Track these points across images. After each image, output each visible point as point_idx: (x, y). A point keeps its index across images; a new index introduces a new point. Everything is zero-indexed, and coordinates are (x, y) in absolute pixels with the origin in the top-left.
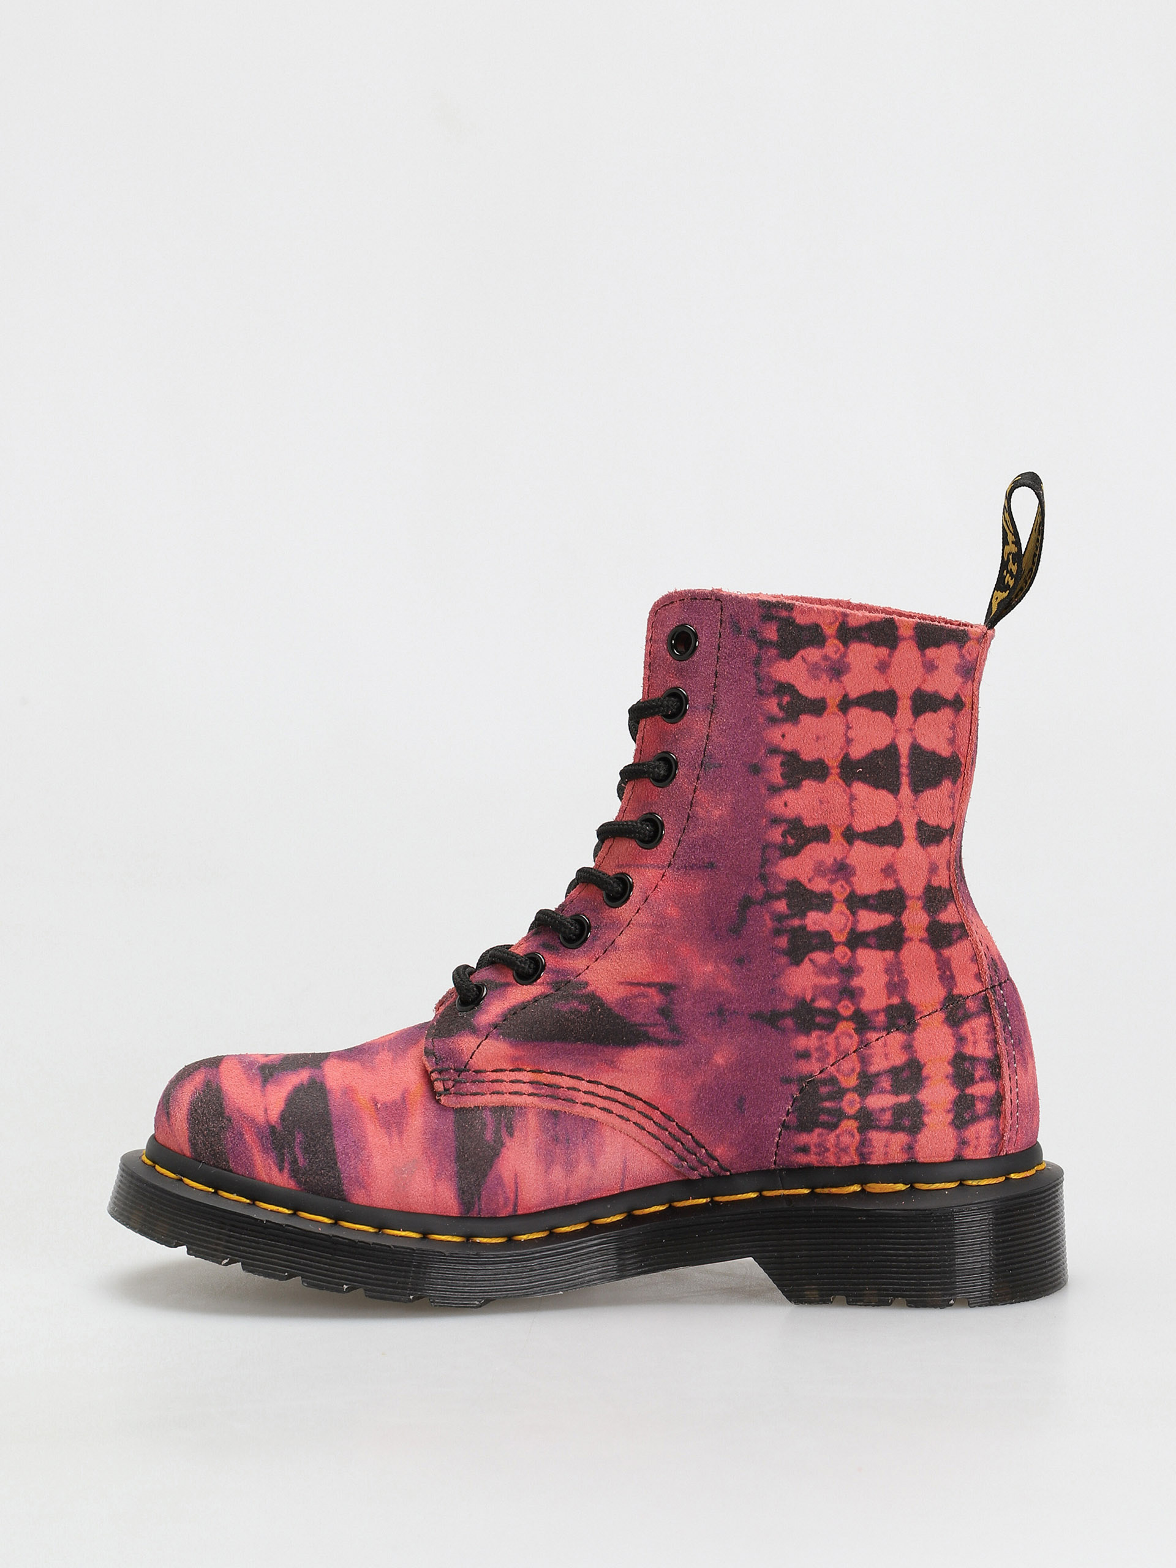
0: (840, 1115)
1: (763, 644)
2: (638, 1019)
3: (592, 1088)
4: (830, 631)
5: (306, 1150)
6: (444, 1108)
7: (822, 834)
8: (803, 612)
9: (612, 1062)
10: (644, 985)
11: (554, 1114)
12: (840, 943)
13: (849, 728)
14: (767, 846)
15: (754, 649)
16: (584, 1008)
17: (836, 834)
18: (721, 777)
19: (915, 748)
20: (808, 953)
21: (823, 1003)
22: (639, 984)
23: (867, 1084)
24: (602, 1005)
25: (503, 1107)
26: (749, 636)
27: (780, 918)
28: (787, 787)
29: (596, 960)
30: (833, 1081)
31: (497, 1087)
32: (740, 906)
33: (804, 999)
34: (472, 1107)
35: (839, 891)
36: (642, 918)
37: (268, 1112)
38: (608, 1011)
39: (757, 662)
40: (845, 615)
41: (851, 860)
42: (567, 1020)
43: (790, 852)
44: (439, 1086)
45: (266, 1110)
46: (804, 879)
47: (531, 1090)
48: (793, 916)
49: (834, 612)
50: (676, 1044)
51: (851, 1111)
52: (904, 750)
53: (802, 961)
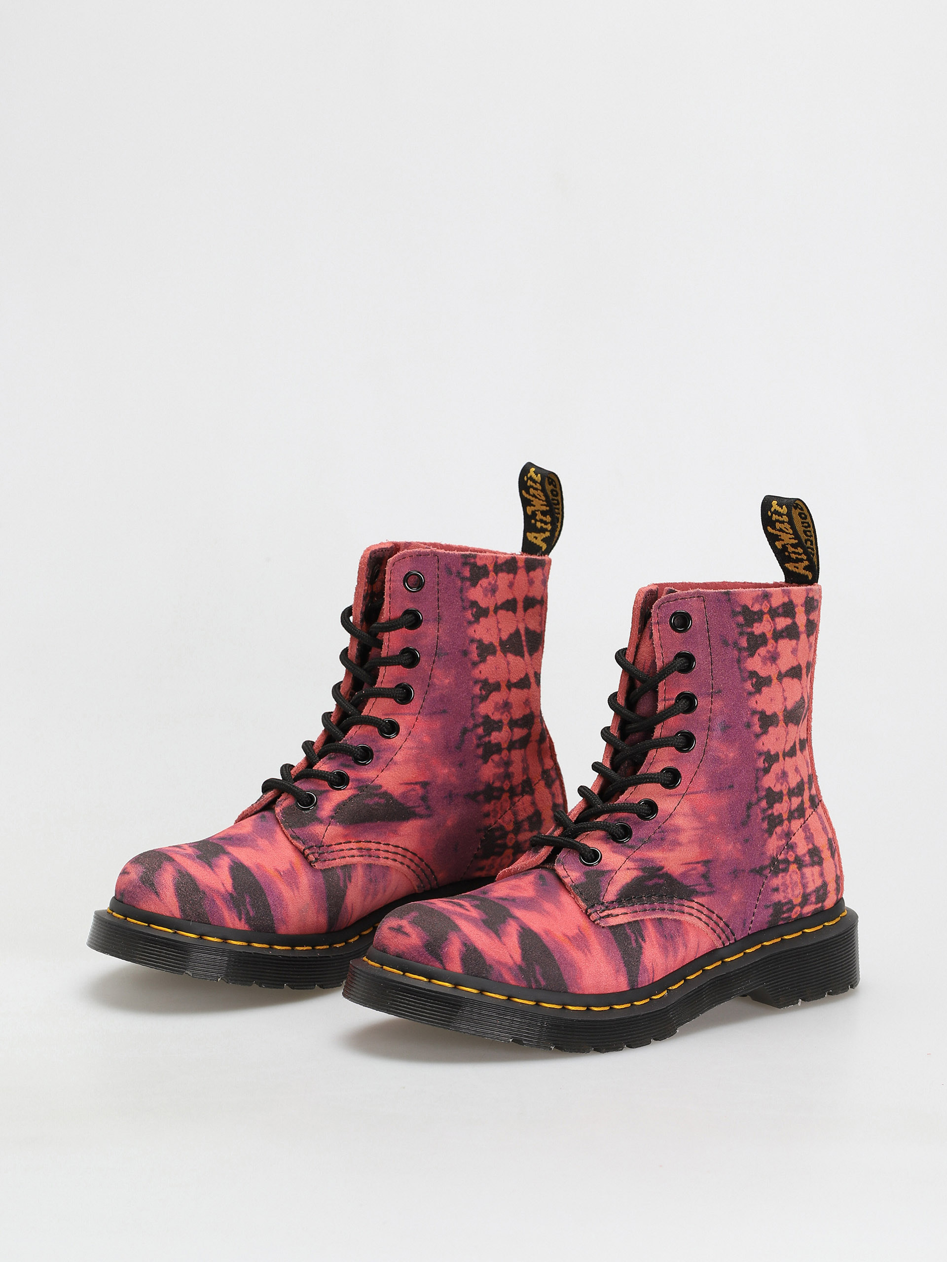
0: (505, 847)
1: (463, 579)
2: (410, 804)
3: (386, 848)
4: (491, 568)
5: (253, 906)
6: (316, 870)
7: (497, 687)
8: (481, 558)
9: (396, 831)
10: (413, 784)
11: (369, 866)
12: (504, 748)
13: (498, 623)
14: (475, 696)
15: (459, 583)
16: (382, 801)
17: (503, 685)
18: (449, 661)
19: (527, 630)
20: (490, 756)
21: (497, 784)
22: (411, 783)
23: (518, 827)
24: (392, 798)
25: (345, 866)
26: (456, 576)
27: (480, 738)
28: (481, 662)
29: (382, 771)
30: (501, 828)
31: (342, 854)
32: (461, 733)
33: (489, 783)
34: (331, 867)
35: (505, 719)
36: (409, 744)
37: (225, 885)
38: (396, 802)
39: (461, 591)
40: (497, 557)
41: (511, 700)
42: (373, 809)
43: (484, 699)
44: (312, 858)
45: (223, 884)
46: (490, 714)
47: (359, 854)
48: (485, 736)
49: (492, 556)
50: (429, 816)
51: (510, 844)
52: (522, 632)
53: (488, 761)
